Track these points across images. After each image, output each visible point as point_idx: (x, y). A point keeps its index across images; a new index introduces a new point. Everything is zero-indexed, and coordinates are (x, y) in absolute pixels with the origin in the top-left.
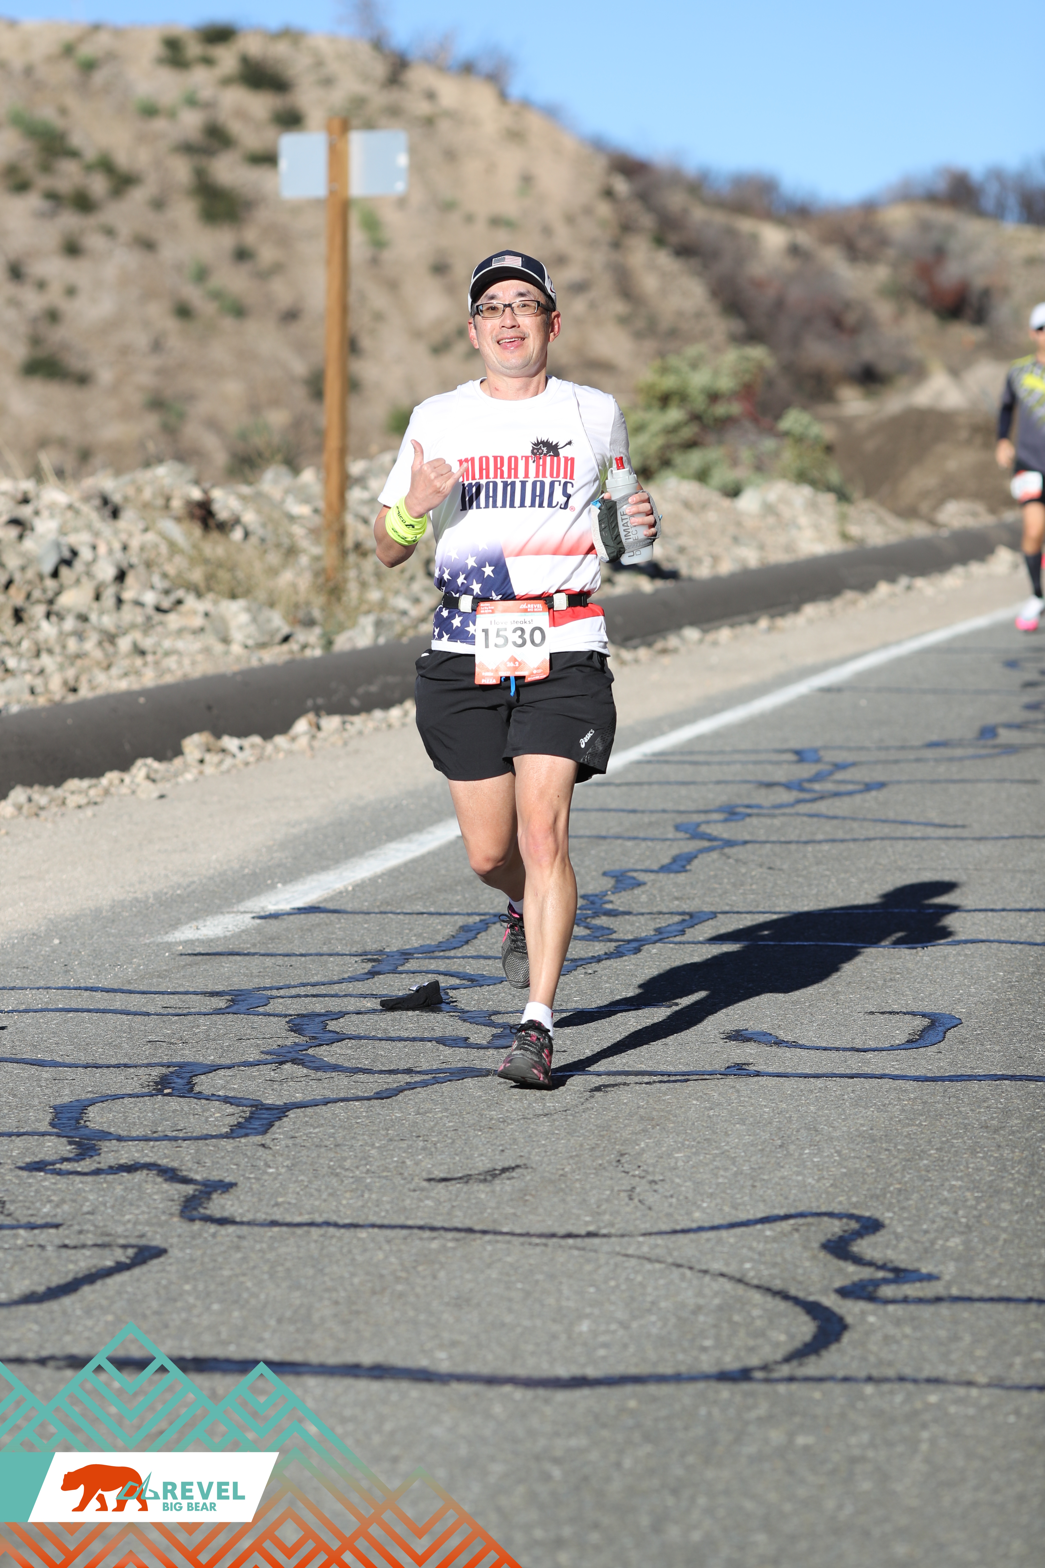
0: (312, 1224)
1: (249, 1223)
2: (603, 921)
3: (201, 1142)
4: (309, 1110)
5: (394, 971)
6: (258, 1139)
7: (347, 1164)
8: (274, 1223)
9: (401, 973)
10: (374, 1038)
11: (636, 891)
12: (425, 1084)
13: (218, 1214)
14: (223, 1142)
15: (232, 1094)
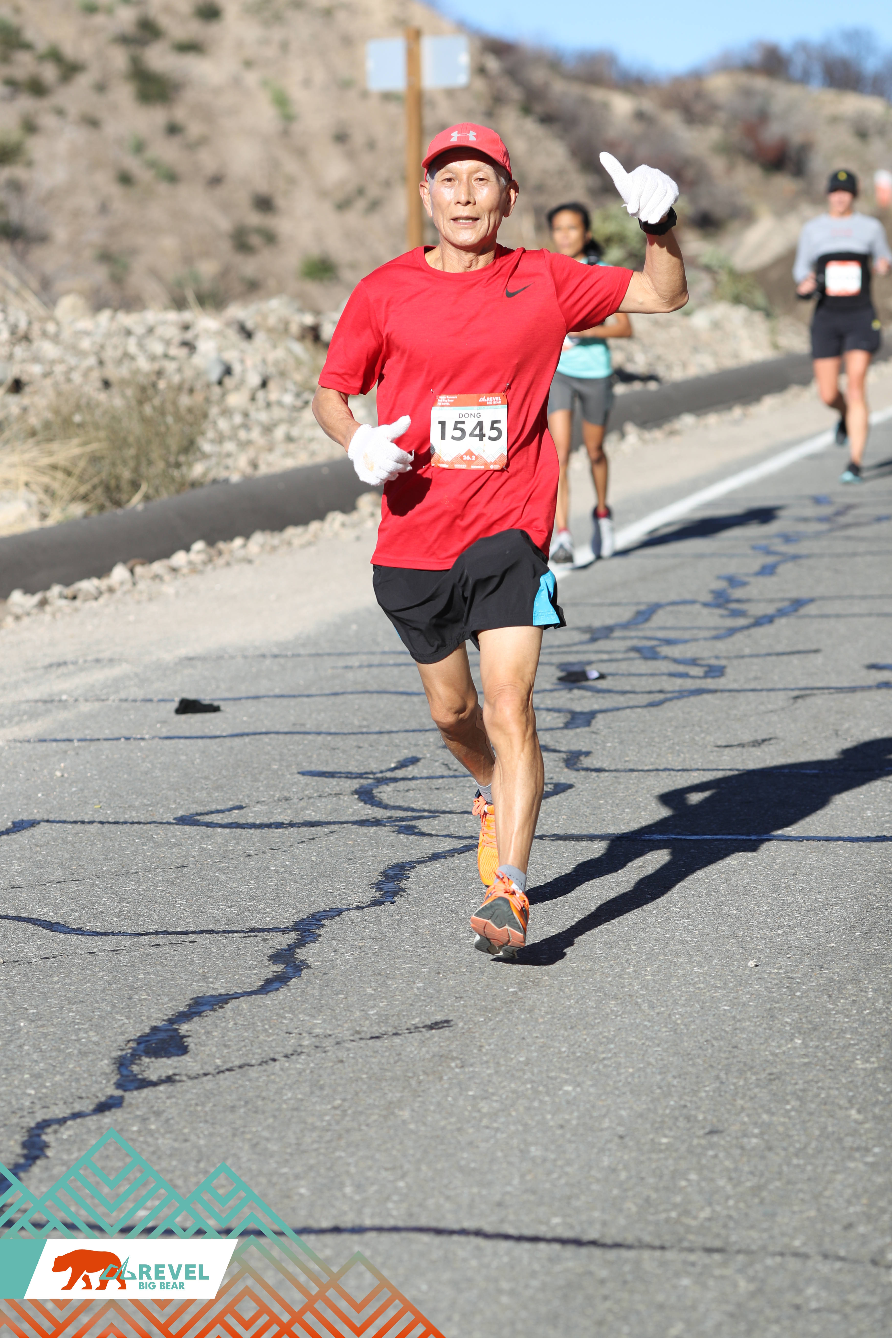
0: (657, 770)
1: (616, 771)
2: (734, 606)
3: (551, 732)
4: (610, 714)
5: (607, 637)
6: (587, 729)
7: (657, 740)
8: (632, 770)
9: (614, 639)
10: (623, 675)
11: (748, 588)
12: (677, 698)
13: (592, 767)
14: (566, 731)
15: (550, 707)
